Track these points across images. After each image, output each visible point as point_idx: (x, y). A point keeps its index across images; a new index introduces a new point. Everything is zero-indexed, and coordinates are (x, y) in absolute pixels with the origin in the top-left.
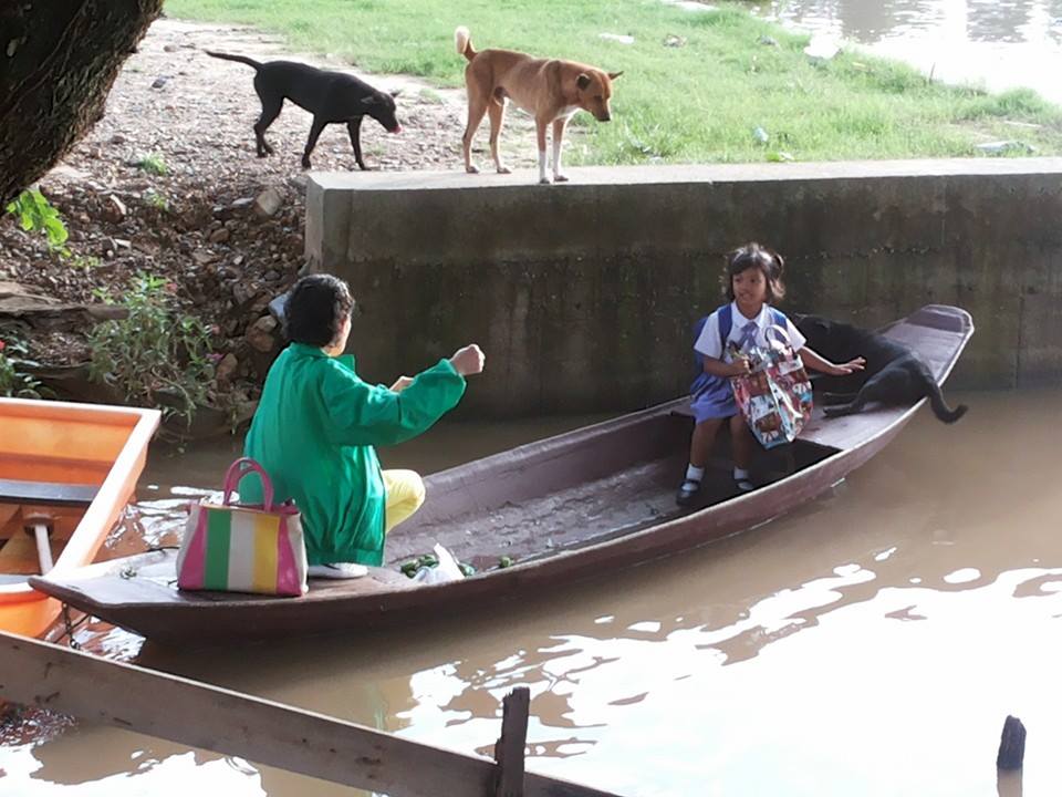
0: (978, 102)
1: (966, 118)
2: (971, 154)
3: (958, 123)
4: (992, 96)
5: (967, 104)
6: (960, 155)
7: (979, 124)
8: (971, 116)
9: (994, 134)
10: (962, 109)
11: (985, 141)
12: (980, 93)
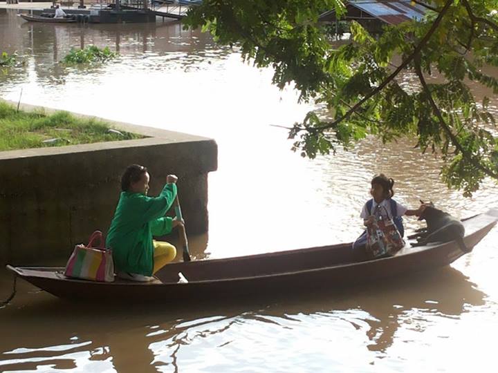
0: (42, 120)
1: (36, 129)
2: (40, 146)
3: (33, 131)
4: (48, 117)
5: (36, 121)
6: (34, 147)
7: (42, 131)
8: (38, 128)
9: (50, 135)
10: (33, 124)
11: (46, 139)
12: (43, 116)
